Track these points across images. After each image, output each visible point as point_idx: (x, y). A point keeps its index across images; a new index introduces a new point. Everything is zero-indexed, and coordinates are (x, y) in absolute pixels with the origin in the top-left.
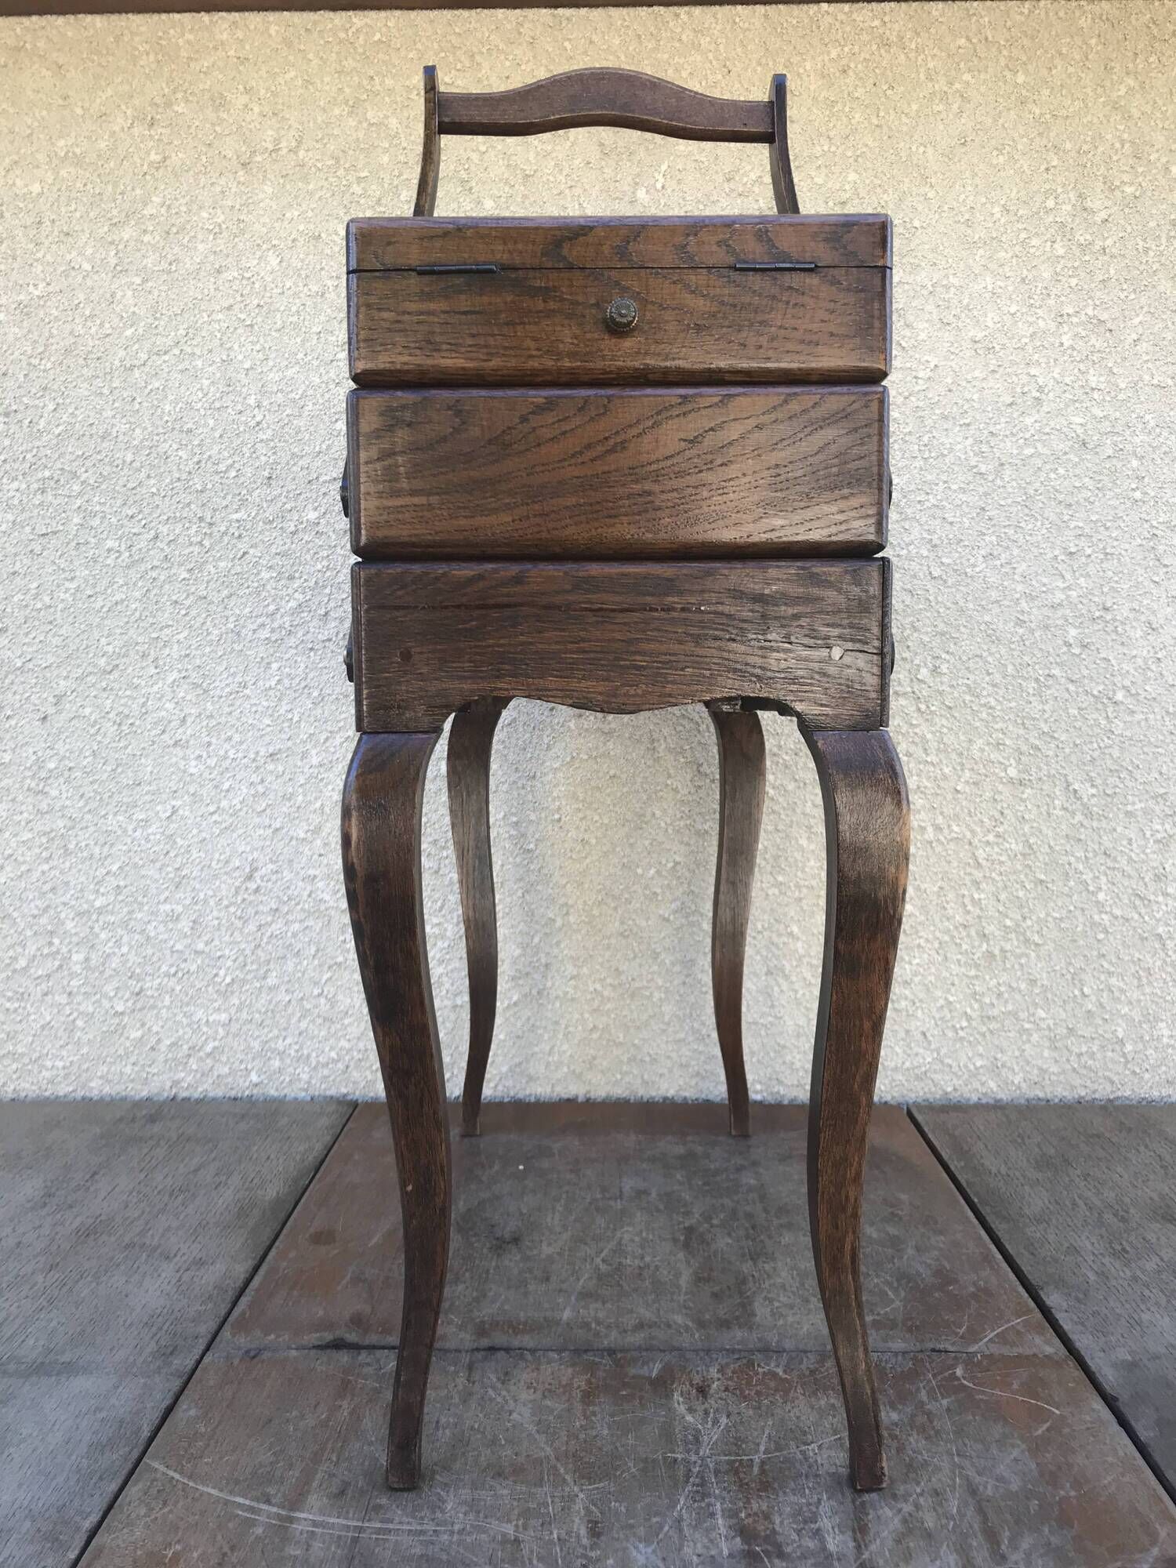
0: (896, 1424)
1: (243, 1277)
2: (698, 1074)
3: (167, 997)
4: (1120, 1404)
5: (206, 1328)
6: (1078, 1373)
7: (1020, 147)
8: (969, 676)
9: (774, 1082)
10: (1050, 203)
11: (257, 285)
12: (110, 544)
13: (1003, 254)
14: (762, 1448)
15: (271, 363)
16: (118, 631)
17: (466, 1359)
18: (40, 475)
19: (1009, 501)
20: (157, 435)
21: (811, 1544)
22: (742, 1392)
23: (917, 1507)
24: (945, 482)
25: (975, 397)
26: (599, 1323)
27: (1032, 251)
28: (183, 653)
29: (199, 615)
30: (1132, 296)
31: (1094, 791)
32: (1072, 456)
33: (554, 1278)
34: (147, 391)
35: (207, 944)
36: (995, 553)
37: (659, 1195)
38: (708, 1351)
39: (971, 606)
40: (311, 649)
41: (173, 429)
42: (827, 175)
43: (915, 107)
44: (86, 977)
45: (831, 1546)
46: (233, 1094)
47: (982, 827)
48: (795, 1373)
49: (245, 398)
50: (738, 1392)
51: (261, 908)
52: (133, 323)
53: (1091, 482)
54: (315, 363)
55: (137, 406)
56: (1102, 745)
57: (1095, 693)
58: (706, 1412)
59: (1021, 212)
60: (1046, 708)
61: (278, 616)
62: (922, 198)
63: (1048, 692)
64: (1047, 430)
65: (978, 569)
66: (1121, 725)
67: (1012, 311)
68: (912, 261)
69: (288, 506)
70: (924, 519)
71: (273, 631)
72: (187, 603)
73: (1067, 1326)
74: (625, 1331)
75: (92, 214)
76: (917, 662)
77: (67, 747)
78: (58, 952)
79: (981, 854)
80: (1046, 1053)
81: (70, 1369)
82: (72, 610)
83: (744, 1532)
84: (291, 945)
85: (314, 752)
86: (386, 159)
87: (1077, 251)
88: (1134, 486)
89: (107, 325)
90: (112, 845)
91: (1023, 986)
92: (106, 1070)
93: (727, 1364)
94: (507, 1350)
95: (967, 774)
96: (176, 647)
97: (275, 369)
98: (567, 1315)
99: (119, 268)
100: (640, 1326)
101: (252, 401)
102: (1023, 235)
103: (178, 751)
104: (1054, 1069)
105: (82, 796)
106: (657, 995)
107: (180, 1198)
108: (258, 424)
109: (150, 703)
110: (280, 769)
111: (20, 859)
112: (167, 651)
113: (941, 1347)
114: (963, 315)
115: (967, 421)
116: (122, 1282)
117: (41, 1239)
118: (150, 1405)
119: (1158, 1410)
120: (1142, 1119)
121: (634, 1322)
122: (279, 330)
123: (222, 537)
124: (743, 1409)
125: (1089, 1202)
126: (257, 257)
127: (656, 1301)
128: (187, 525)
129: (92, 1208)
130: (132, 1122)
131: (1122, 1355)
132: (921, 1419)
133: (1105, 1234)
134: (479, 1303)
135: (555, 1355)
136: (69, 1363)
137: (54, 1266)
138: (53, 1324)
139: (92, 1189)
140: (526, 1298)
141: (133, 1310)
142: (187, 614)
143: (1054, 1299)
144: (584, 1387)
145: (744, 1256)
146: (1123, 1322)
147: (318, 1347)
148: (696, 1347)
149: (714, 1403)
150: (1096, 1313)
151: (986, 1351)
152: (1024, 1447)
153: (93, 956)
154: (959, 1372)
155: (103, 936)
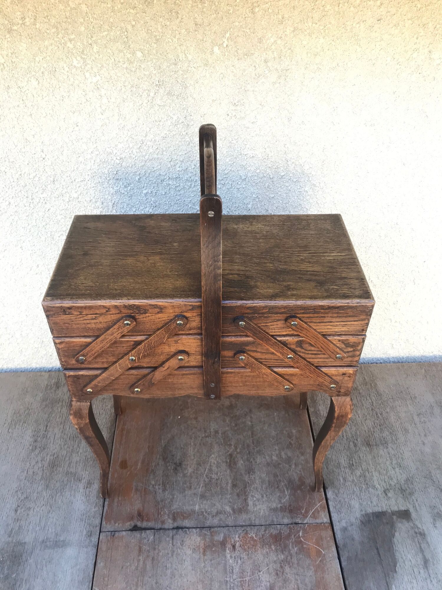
0: (282, 561)
4: (339, 549)
5: (98, 521)
6: (331, 533)
7: (406, 25)
11: (29, 95)
13: (388, 80)
14: (249, 574)
15: (44, 132)
17: (171, 533)
22: (244, 547)
26: (206, 512)
27: (401, 78)
28: (32, 245)
29: (35, 231)
32: (398, 169)
33: (192, 487)
36: (359, 206)
37: (222, 434)
38: (235, 526)
42: (309, 39)
44: (22, 339)
48: (258, 537)
49: (35, 148)
50: (243, 547)
54: (65, 132)
56: (385, 267)
57: (386, 251)
58: (235, 558)
59: (400, 59)
62: (354, 52)
64: (390, 159)
66: (394, 261)
68: (344, 84)
70: (332, 194)
72: (29, 227)
73: (331, 509)
74: (213, 516)
78: (10, 333)
81: (64, 544)
86: (83, 28)
92: (36, 361)
93: (241, 533)
94: (182, 528)
96: (28, 243)
97: (47, 135)
98: (197, 507)
100: (217, 513)
101: (39, 149)
108: (44, 159)
112: (25, 244)
113: (297, 521)
116: (69, 496)
117: (40, 470)
118: (90, 562)
119: (348, 552)
120: (371, 376)
121: (216, 511)
122: (45, 117)
123: (38, 204)
124: (244, 555)
125: (347, 434)
126: (26, 81)
127: (221, 499)
128: (22, 199)
129: (51, 450)
130: (51, 388)
131: (343, 524)
132: (289, 558)
133: (349, 455)
134: (172, 502)
135: (194, 530)
136: (64, 541)
137: (47, 486)
138: (55, 519)
139: (48, 437)
140: (185, 499)
141: (76, 511)
142: (30, 231)
143: (330, 494)
144: (203, 547)
145: (246, 471)
146: (346, 506)
147: (131, 530)
148: (233, 525)
149: (237, 553)
150: (340, 501)
151: (309, 522)
152: (313, 570)
153: (23, 333)
154: (301, 534)
155: (25, 328)
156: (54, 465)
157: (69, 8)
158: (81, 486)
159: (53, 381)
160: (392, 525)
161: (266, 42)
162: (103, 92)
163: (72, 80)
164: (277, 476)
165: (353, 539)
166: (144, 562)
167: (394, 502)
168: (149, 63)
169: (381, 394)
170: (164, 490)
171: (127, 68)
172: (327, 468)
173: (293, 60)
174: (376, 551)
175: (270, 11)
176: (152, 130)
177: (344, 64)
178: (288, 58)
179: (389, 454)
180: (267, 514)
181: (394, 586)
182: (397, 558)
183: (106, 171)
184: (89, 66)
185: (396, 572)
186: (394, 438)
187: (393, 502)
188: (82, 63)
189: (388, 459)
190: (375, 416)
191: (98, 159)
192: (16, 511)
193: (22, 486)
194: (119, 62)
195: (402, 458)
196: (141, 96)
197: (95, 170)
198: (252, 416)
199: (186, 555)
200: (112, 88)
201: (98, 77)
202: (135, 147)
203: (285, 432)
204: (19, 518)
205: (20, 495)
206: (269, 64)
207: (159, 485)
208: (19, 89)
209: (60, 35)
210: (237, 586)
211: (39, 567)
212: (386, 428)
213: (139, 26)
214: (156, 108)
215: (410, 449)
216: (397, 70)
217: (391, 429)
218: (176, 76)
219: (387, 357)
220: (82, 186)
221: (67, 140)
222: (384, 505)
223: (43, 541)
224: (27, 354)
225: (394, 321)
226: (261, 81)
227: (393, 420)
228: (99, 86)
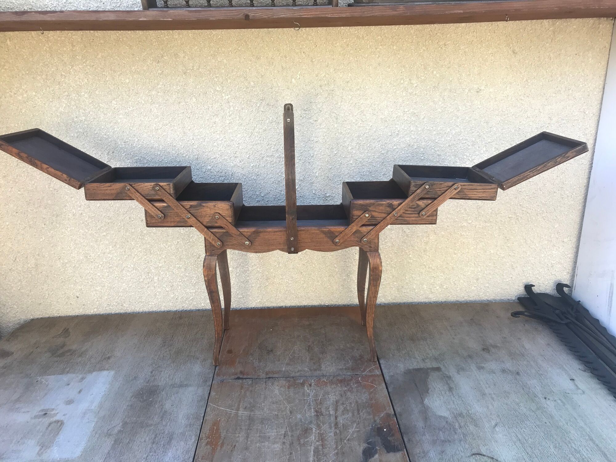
0: (346, 390)
2: (312, 300)
3: (180, 287)
4: (387, 384)
5: (211, 375)
6: (382, 378)
7: (394, 66)
9: (331, 301)
10: (402, 82)
11: (190, 106)
13: (390, 95)
14: (321, 396)
15: (196, 128)
17: (264, 380)
18: (135, 158)
21: (328, 413)
22: (318, 385)
23: (347, 406)
25: (382, 133)
27: (397, 94)
30: (423, 106)
31: (409, 231)
32: (406, 148)
33: (280, 360)
34: (162, 135)
35: (189, 274)
37: (303, 337)
38: (312, 376)
42: (343, 74)
43: (366, 55)
44: (158, 283)
45: (331, 413)
46: (198, 309)
48: (328, 381)
52: (157, 117)
54: (208, 127)
55: (160, 140)
58: (311, 389)
59: (394, 84)
62: (368, 80)
64: (400, 142)
65: (381, 178)
67: (392, 111)
68: (365, 97)
73: (383, 368)
74: (296, 373)
75: (143, 88)
78: (150, 277)
80: (396, 292)
81: (187, 386)
83: (316, 411)
86: (223, 71)
87: (408, 94)
88: (422, 156)
89: (150, 118)
90: (163, 251)
92: (165, 304)
93: (315, 379)
94: (272, 378)
98: (284, 369)
99: (152, 103)
100: (299, 371)
101: (191, 138)
102: (395, 90)
104: (398, 296)
106: (302, 282)
107: (195, 342)
108: (193, 144)
111: (139, 255)
113: (357, 373)
114: (379, 112)
115: (379, 140)
116: (190, 365)
117: (168, 355)
118: (205, 393)
119: (394, 385)
120: (417, 310)
121: (297, 370)
122: (197, 119)
124: (318, 389)
125: (397, 335)
126: (190, 99)
127: (302, 365)
129: (176, 346)
130: (176, 319)
131: (391, 374)
132: (350, 389)
133: (397, 344)
134: (265, 367)
135: (282, 379)
137: (174, 362)
138: (180, 375)
139: (174, 340)
140: (275, 365)
141: (195, 372)
143: (382, 361)
144: (288, 385)
145: (320, 353)
146: (394, 366)
147: (235, 379)
148: (310, 376)
150: (389, 364)
151: (366, 374)
152: (368, 394)
153: (160, 278)
154: (359, 379)
155: (162, 273)
156: (178, 353)
157: (217, 62)
158: (198, 361)
159: (177, 316)
160: (427, 374)
161: (320, 76)
162: (231, 104)
163: (215, 97)
164: (344, 355)
165: (398, 380)
166: (245, 392)
168: (257, 88)
169: (423, 317)
170: (260, 362)
171: (245, 91)
172: (380, 350)
173: (336, 85)
174: (414, 385)
175: (321, 61)
176: (258, 125)
178: (333, 84)
179: (427, 343)
180: (335, 371)
181: (426, 399)
182: (429, 387)
184: (225, 90)
185: (428, 393)
186: (431, 336)
187: (429, 364)
188: (221, 89)
189: (426, 345)
190: (418, 327)
192: (152, 372)
193: (156, 362)
194: (241, 88)
195: (437, 345)
196: (252, 106)
197: (223, 151)
198: (326, 328)
199: (275, 389)
200: (236, 102)
201: (229, 96)
202: (248, 136)
203: (350, 335)
204: (154, 375)
205: (154, 366)
206: (323, 87)
207: (256, 360)
208: (185, 103)
209: (211, 75)
210: (312, 401)
211: (169, 395)
212: (426, 332)
213: (253, 69)
214: (261, 113)
215: (443, 341)
217: (430, 333)
219: (429, 301)
221: (208, 132)
222: (422, 365)
223: (172, 385)
224: (159, 297)
225: (427, 267)
226: (319, 97)
227: (431, 329)
228: (229, 101)
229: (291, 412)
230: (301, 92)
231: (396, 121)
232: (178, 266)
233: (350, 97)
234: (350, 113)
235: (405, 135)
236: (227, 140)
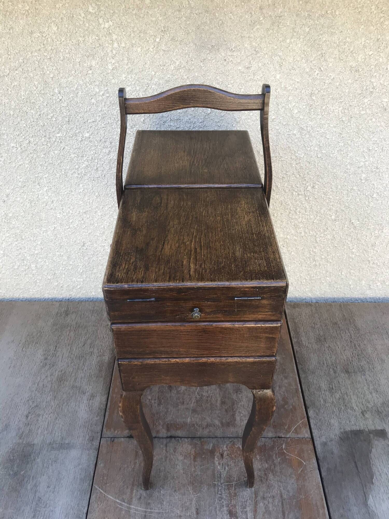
0: (266, 469)
1: (105, 403)
3: (63, 275)
4: (319, 461)
5: (99, 428)
6: (312, 447)
8: (324, 189)
11: (49, 40)
12: (12, 145)
13: (372, 27)
14: (235, 479)
15: (61, 75)
16: (23, 174)
17: (165, 441)
19: (351, 131)
20: (21, 104)
21: (244, 517)
22: (231, 455)
23: (269, 502)
24: (328, 124)
25: (347, 91)
26: (197, 425)
28: (48, 181)
29: (51, 169)
31: (358, 222)
32: (379, 114)
33: (185, 402)
34: (12, 86)
35: (73, 262)
36: (342, 149)
38: (224, 438)
39: (330, 167)
40: (94, 180)
41: (27, 102)
44: (37, 271)
47: (320, 232)
49: (53, 90)
51: (88, 253)
53: (384, 124)
54: (80, 75)
55: (10, 93)
56: (365, 209)
57: (367, 194)
58: (223, 465)
59: (384, 8)
60: (349, 199)
61: (80, 169)
63: (351, 194)
64: (372, 104)
65: (334, 155)
66: (373, 204)
67: (370, 54)
68: (332, 30)
69: (77, 131)
70: (318, 137)
71: (79, 174)
72: (46, 165)
73: (312, 426)
74: (203, 428)
76: (307, 185)
77: (14, 210)
78: (27, 264)
79: (318, 239)
80: (327, 288)
81: (68, 447)
82: (4, 167)
83: (230, 512)
84: (100, 263)
85: (99, 211)
90: (36, 237)
91: (324, 272)
92: (48, 292)
93: (228, 444)
94: (175, 437)
95: (318, 217)
96: (45, 179)
97: (64, 78)
98: (189, 420)
100: (208, 426)
101: (56, 91)
103: (52, 211)
104: (329, 291)
105: (23, 224)
107: (82, 361)
108: (61, 100)
109: (40, 197)
110: (88, 216)
112: (42, 181)
113: (280, 435)
114: (349, 55)
115: (341, 101)
116: (74, 406)
117: (49, 383)
118: (91, 463)
119: (328, 464)
120: (350, 313)
121: (206, 424)
122: (62, 60)
123: (54, 142)
124: (231, 463)
125: (328, 362)
126: (47, 26)
127: (211, 413)
128: (40, 138)
129: (59, 366)
130: (61, 315)
131: (323, 439)
132: (273, 467)
133: (329, 380)
134: (166, 414)
135: (186, 440)
136: (68, 444)
137: (55, 397)
138: (61, 426)
139: (57, 356)
140: (178, 412)
141: (80, 419)
142: (47, 168)
143: (311, 413)
144: (194, 454)
145: (234, 390)
147: (128, 437)
148: (221, 436)
149: (225, 461)
150: (320, 420)
151: (291, 436)
152: (295, 478)
153: (38, 265)
154: (284, 446)
155: (40, 260)
156: (61, 380)
158: (85, 398)
159: (63, 309)
160: (369, 442)
162: (114, 37)
163: (87, 25)
165: (332, 453)
167: (371, 422)
168: (156, 10)
169: (359, 329)
170: (159, 404)
171: (136, 14)
172: (309, 391)
173: (286, 7)
174: (354, 464)
176: (157, 74)
177: (332, 12)
178: (282, 5)
179: (366, 380)
181: (371, 496)
182: (374, 471)
183: (115, 112)
184: (102, 12)
185: (373, 483)
186: (371, 367)
188: (96, 9)
189: (365, 384)
190: (354, 348)
191: (109, 101)
192: (27, 417)
193: (33, 396)
194: (129, 8)
195: (379, 384)
196: (148, 41)
197: (105, 111)
199: (178, 460)
200: (122, 33)
201: (111, 23)
202: (142, 90)
204: (30, 423)
205: (31, 404)
206: (264, 11)
207: (155, 400)
208: (41, 34)
210: (225, 489)
211: (45, 465)
212: (363, 357)
214: (162, 53)
215: (386, 377)
216: (381, 18)
217: (368, 358)
218: (180, 22)
220: (94, 126)
221: (81, 82)
222: (361, 425)
223: (50, 444)
224: (40, 285)
225: (372, 262)
226: (256, 28)
227: (370, 352)
228: (111, 32)
229: (197, 513)
230: (227, 18)
231: (373, 70)
232: (59, 253)
233: (307, 30)
234: (303, 56)
235: (382, 94)
236: (111, 95)
